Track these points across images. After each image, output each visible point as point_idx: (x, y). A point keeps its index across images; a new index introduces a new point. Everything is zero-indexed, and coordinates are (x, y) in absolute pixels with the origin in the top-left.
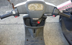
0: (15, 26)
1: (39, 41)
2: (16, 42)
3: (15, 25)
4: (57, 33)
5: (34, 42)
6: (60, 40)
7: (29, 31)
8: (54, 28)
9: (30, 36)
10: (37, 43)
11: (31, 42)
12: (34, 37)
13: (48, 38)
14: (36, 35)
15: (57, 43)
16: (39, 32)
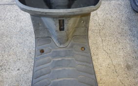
0: (9, 11)
1: (77, 53)
2: (15, 54)
3: (9, 7)
4: (123, 29)
5: (61, 57)
6: (128, 46)
7: (44, 25)
8: (115, 16)
9: (48, 39)
10: (70, 59)
11: (54, 57)
12: (61, 44)
13: (98, 41)
14: (67, 35)
15: (121, 53)
16: (76, 27)
